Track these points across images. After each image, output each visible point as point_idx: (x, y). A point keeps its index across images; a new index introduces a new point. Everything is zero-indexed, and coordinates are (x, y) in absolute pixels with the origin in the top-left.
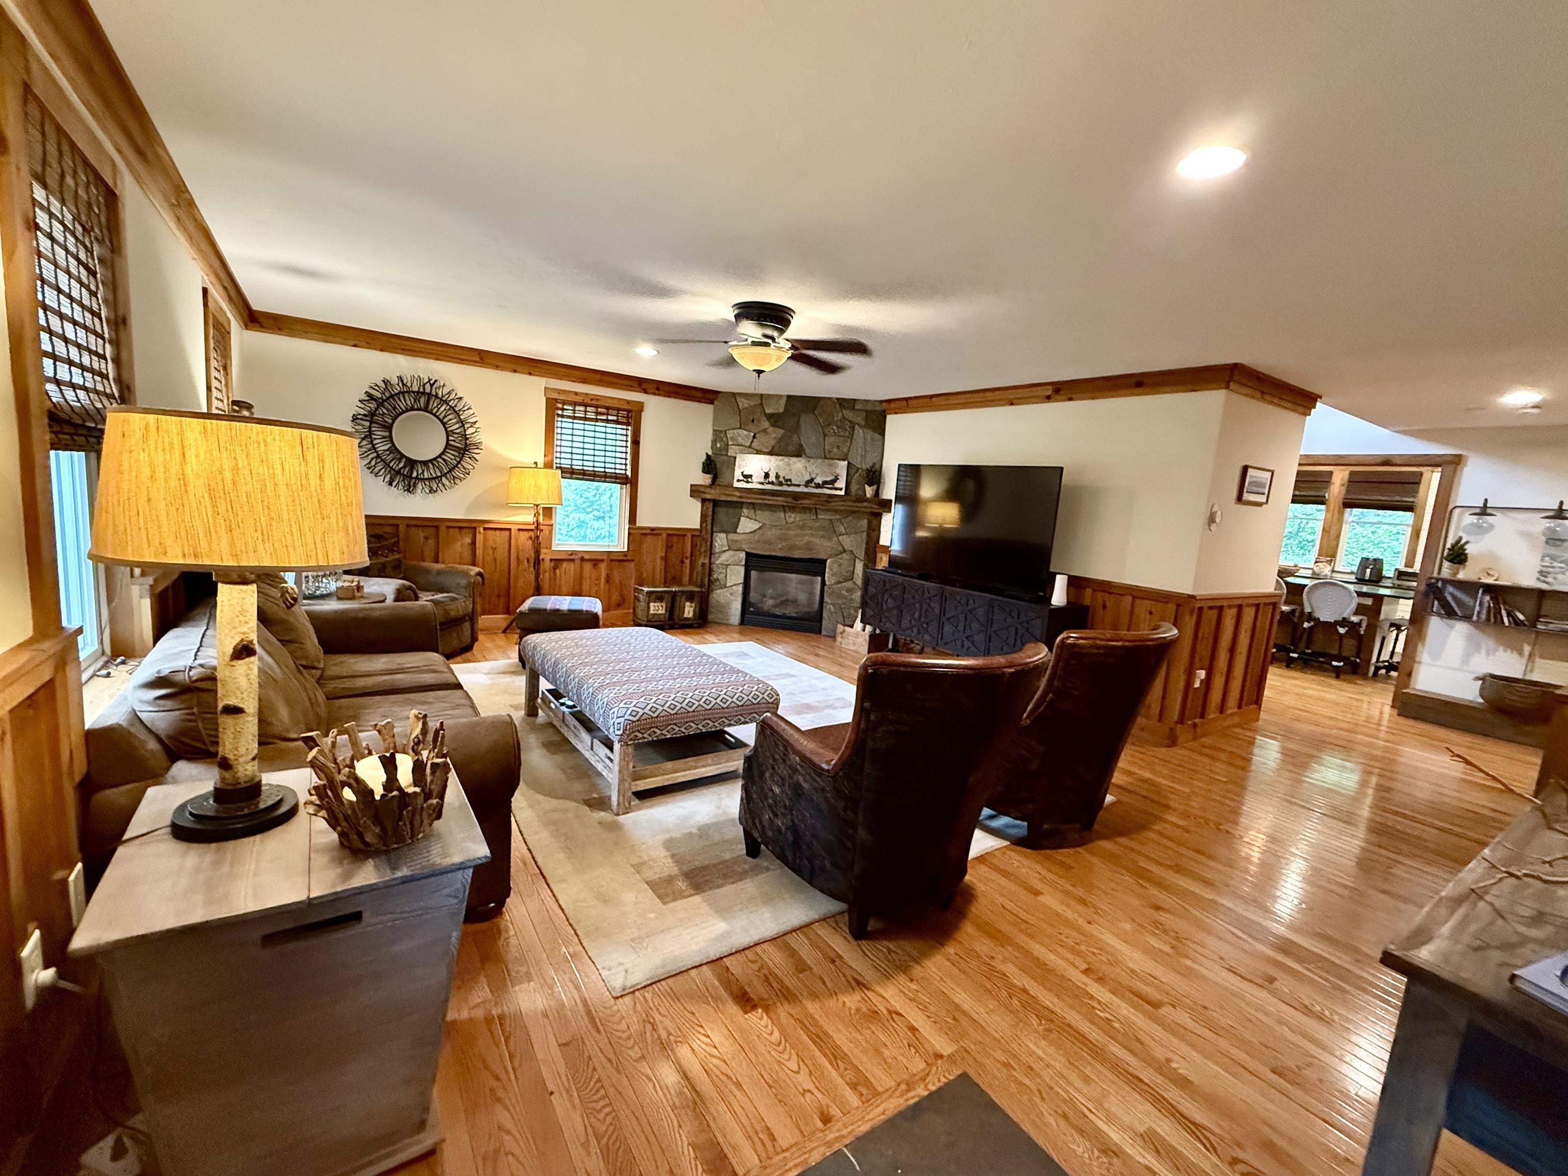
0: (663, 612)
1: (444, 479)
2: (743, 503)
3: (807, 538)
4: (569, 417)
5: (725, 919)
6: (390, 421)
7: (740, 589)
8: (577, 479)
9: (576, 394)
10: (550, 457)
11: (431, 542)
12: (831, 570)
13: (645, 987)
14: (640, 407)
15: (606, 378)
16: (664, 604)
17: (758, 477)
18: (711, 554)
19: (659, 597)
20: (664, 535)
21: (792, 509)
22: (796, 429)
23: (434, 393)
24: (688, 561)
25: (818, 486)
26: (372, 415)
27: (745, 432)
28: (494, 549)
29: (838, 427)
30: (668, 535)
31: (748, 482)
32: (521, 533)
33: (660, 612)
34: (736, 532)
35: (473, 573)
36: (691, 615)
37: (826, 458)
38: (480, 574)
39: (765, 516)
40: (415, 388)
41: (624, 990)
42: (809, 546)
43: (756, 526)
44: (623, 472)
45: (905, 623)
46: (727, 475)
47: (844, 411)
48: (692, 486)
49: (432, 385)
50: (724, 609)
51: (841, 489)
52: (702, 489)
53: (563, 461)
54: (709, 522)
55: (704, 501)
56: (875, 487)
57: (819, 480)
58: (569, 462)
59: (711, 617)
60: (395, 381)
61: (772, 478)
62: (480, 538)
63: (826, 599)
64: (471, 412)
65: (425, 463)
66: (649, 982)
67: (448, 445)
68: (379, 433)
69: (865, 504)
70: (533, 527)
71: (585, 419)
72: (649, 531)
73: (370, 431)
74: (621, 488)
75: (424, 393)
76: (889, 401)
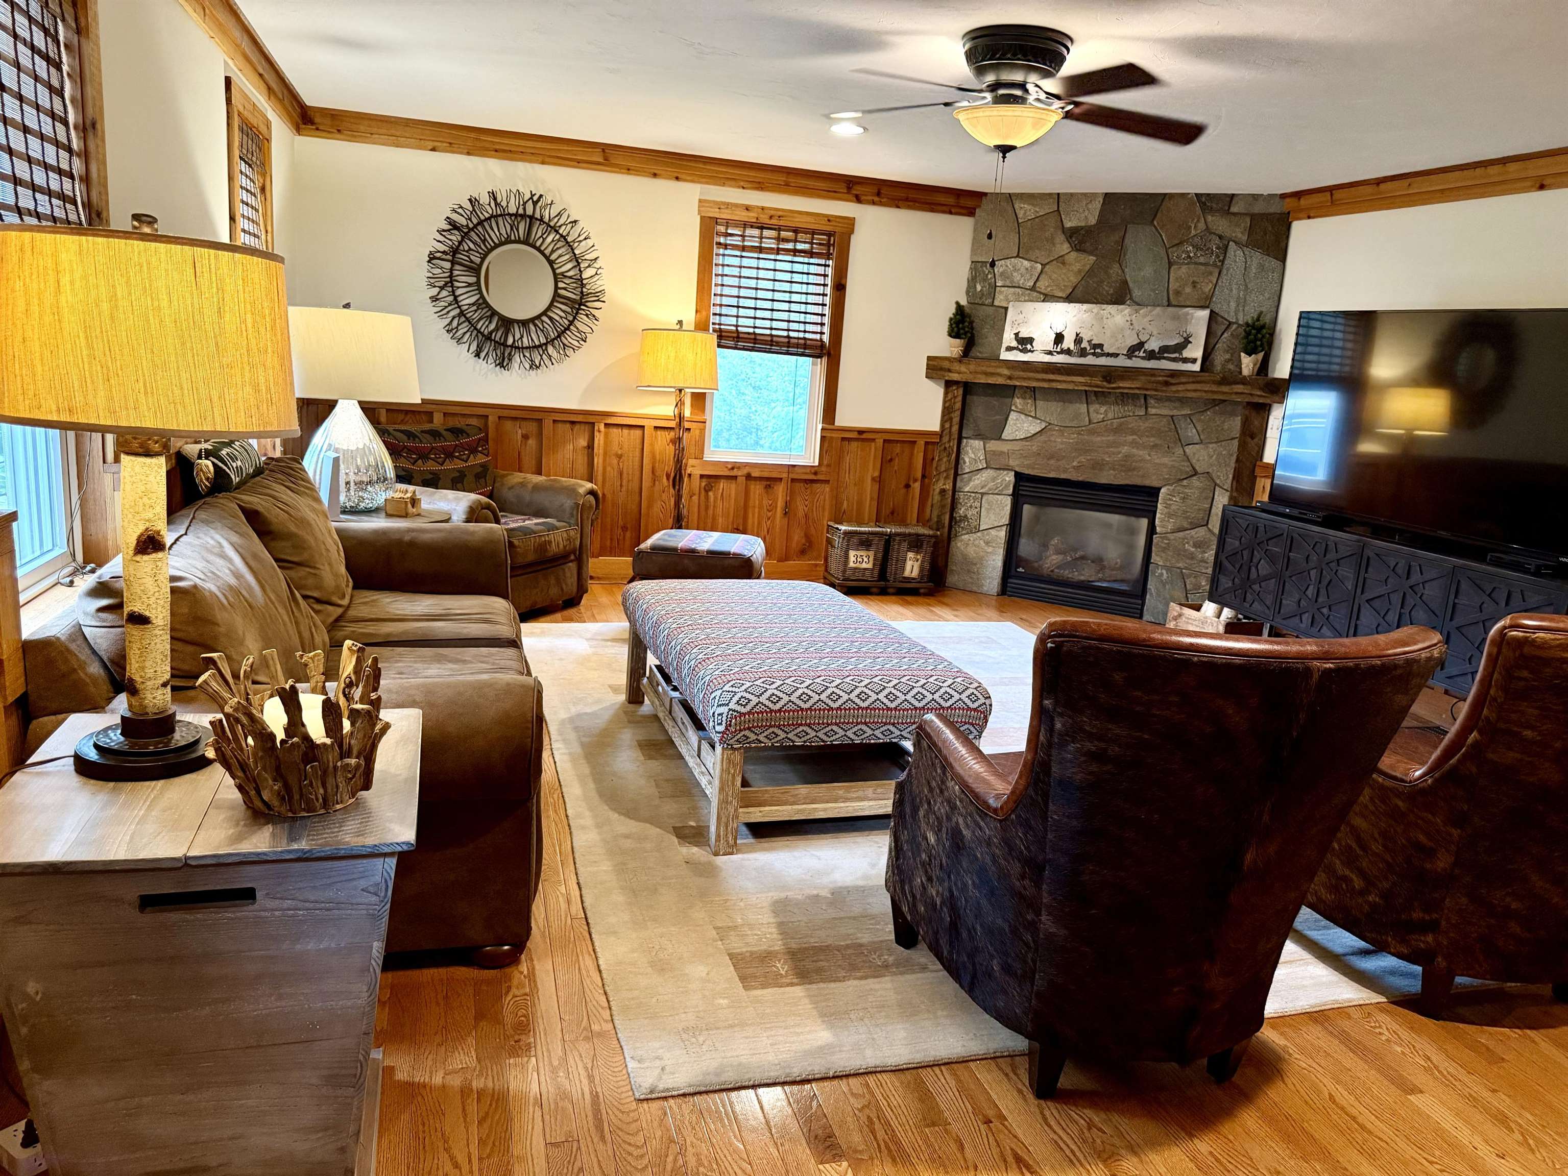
0: (870, 566)
1: (550, 349)
2: (1015, 387)
3: (1125, 450)
4: (735, 247)
5: (831, 1026)
6: (478, 260)
7: (1002, 534)
8: (744, 349)
9: (748, 208)
10: (704, 313)
11: (532, 442)
12: (1168, 506)
13: (684, 1095)
14: (849, 225)
15: (792, 180)
16: (871, 554)
17: (1043, 339)
18: (956, 474)
19: (864, 542)
20: (880, 442)
21: (1100, 396)
22: (1119, 253)
23: (538, 215)
24: (917, 486)
25: (1151, 355)
26: (455, 251)
27: (1026, 263)
28: (620, 457)
29: (1196, 247)
30: (885, 441)
31: (1025, 351)
32: (659, 432)
33: (864, 566)
34: (999, 438)
35: (582, 491)
36: (915, 574)
37: (1169, 305)
38: (592, 492)
39: (1051, 411)
40: (513, 210)
41: (651, 1092)
42: (1127, 465)
43: (1035, 427)
44: (818, 337)
45: (1289, 603)
46: (992, 339)
47: (1209, 218)
48: (929, 358)
49: (535, 203)
50: (972, 566)
51: (1194, 361)
52: (946, 364)
53: (724, 320)
54: (956, 420)
55: (948, 384)
56: (1261, 355)
57: (1153, 345)
58: (733, 321)
59: (952, 579)
60: (485, 199)
61: (1068, 343)
62: (599, 439)
63: (1154, 558)
64: (589, 242)
65: (524, 323)
66: (691, 1090)
67: (556, 295)
68: (464, 278)
69: (1239, 388)
70: (672, 424)
71: (760, 250)
72: (854, 435)
73: (451, 276)
74: (813, 364)
75: (523, 216)
76: (1298, 195)
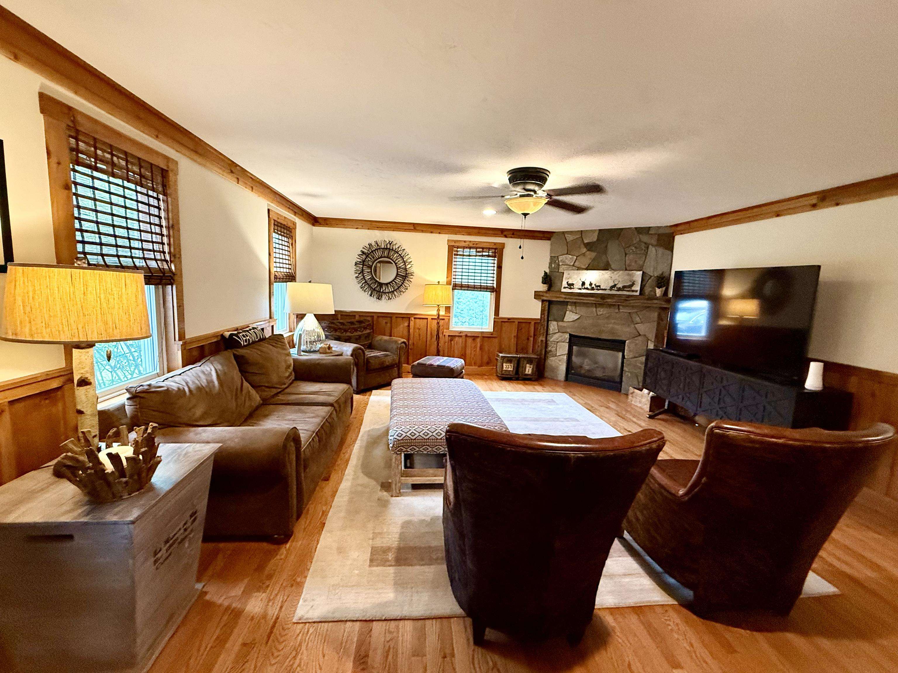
0: (512, 369)
1: (395, 292)
2: (568, 302)
3: (611, 326)
4: (460, 255)
6: (371, 264)
7: (565, 357)
8: (464, 290)
9: (465, 242)
10: (449, 278)
11: (389, 324)
12: (629, 347)
13: (314, 622)
14: (503, 245)
15: (481, 231)
16: (512, 365)
17: (578, 284)
18: (547, 334)
19: (509, 360)
20: (517, 323)
21: (601, 305)
22: (605, 251)
23: (391, 248)
24: (532, 339)
25: (619, 289)
26: (363, 262)
27: (570, 256)
28: (419, 329)
29: (636, 247)
30: (519, 322)
31: (571, 288)
32: (433, 320)
33: (509, 369)
34: (563, 321)
35: (400, 342)
36: (530, 372)
37: (626, 270)
38: (404, 342)
39: (583, 311)
40: (383, 247)
41: (300, 619)
42: (612, 332)
43: (576, 317)
44: (492, 285)
46: (559, 284)
47: (641, 236)
48: (535, 292)
49: (390, 244)
50: (554, 370)
51: (637, 291)
52: (541, 294)
53: (457, 280)
54: (546, 314)
55: (543, 301)
56: (664, 288)
57: (620, 285)
58: (460, 280)
59: (547, 374)
60: (373, 244)
61: (587, 285)
62: (412, 323)
63: (625, 368)
64: (409, 256)
65: (387, 284)
66: (318, 620)
67: (397, 274)
68: (367, 270)
69: (655, 301)
70: (436, 317)
71: (470, 256)
72: (506, 320)
73: (362, 270)
74: (491, 295)
75: (387, 249)
76: (676, 225)
